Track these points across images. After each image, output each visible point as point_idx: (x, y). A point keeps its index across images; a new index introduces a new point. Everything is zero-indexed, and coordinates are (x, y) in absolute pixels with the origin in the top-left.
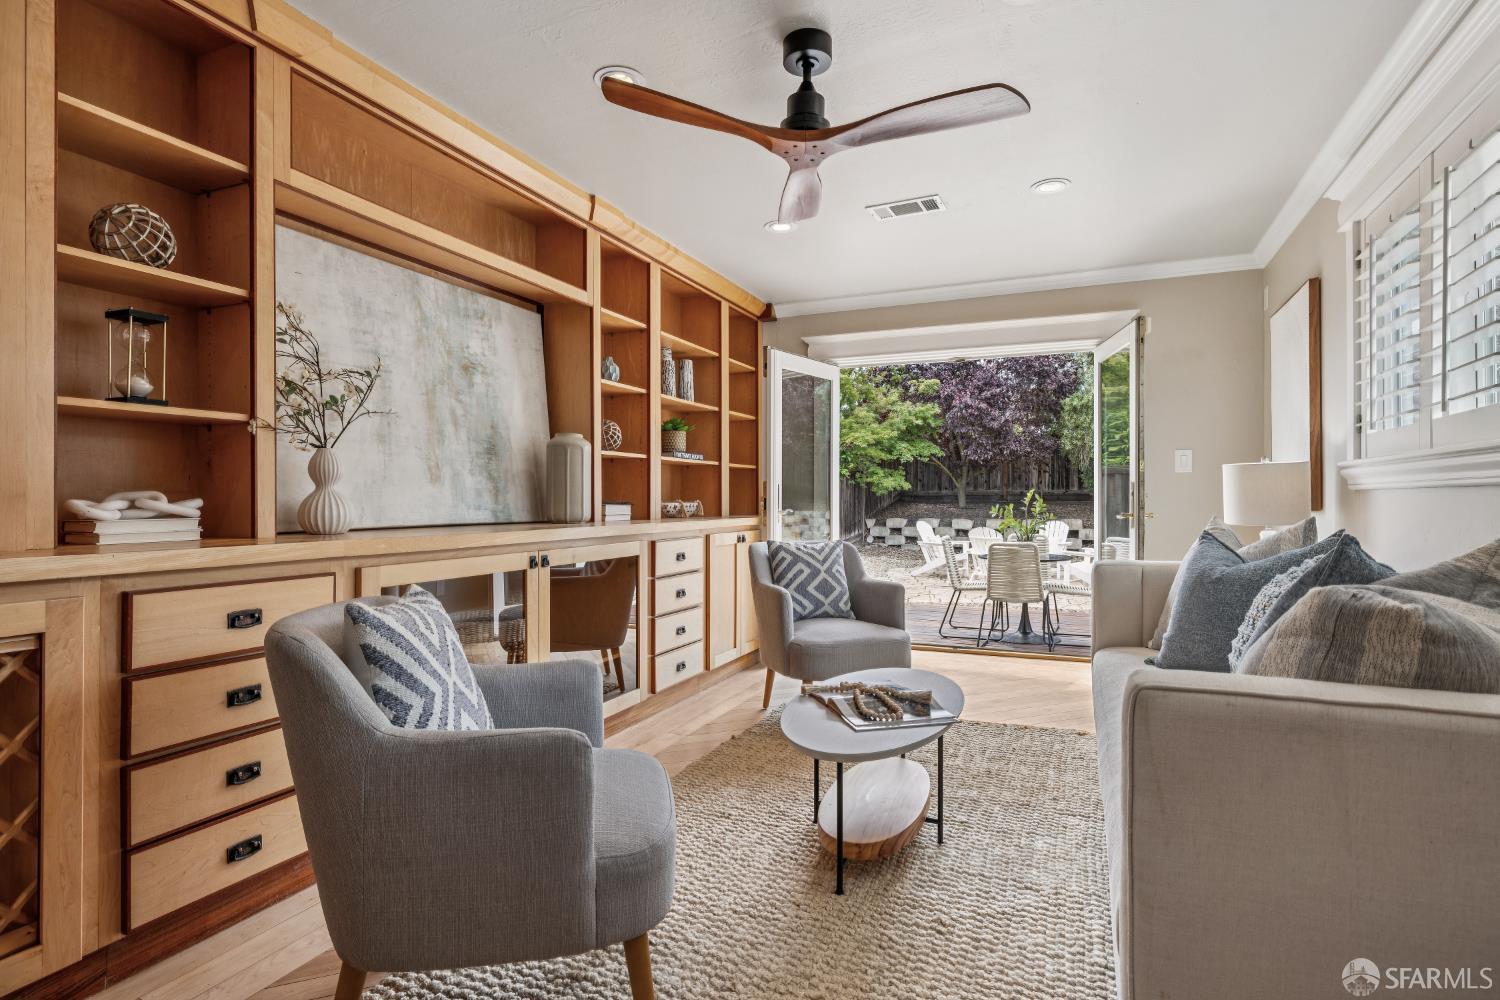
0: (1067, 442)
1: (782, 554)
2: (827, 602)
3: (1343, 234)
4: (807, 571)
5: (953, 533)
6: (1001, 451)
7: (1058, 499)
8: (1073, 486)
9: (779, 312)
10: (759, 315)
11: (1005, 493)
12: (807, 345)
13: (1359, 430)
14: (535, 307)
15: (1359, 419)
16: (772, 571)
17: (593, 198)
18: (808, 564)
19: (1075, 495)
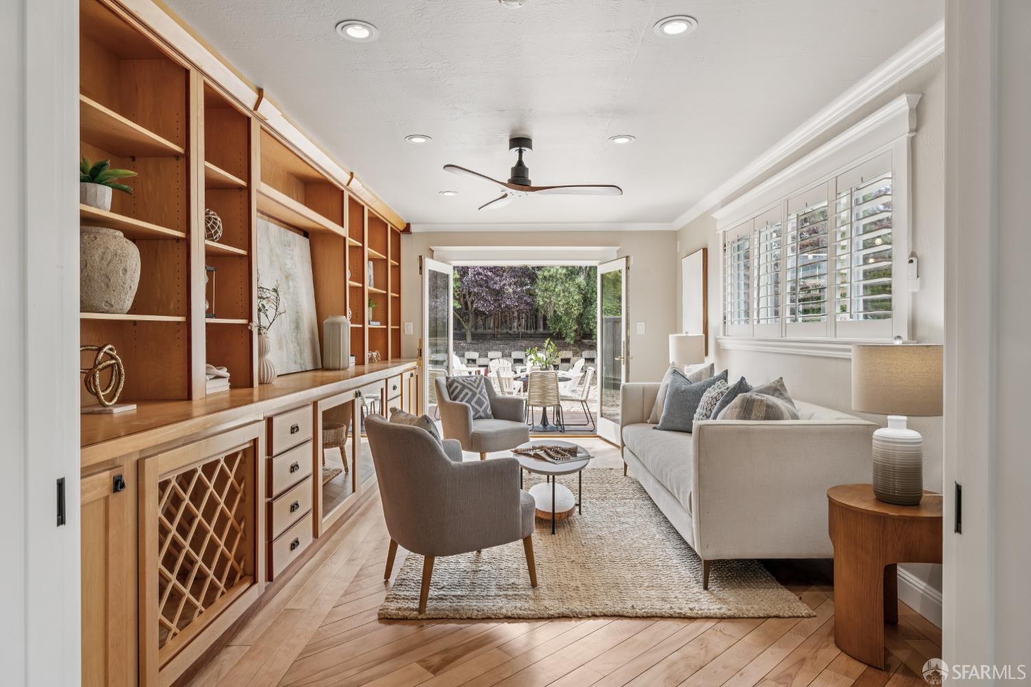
0: (540, 299)
1: (456, 384)
2: (481, 410)
3: (719, 234)
4: (470, 393)
5: (466, 361)
6: (500, 305)
7: (531, 337)
8: (540, 328)
9: (413, 229)
10: (402, 229)
11: (496, 333)
12: (433, 251)
13: (725, 323)
14: (302, 233)
15: (725, 318)
16: (450, 394)
17: (352, 174)
18: (471, 390)
19: (541, 334)
